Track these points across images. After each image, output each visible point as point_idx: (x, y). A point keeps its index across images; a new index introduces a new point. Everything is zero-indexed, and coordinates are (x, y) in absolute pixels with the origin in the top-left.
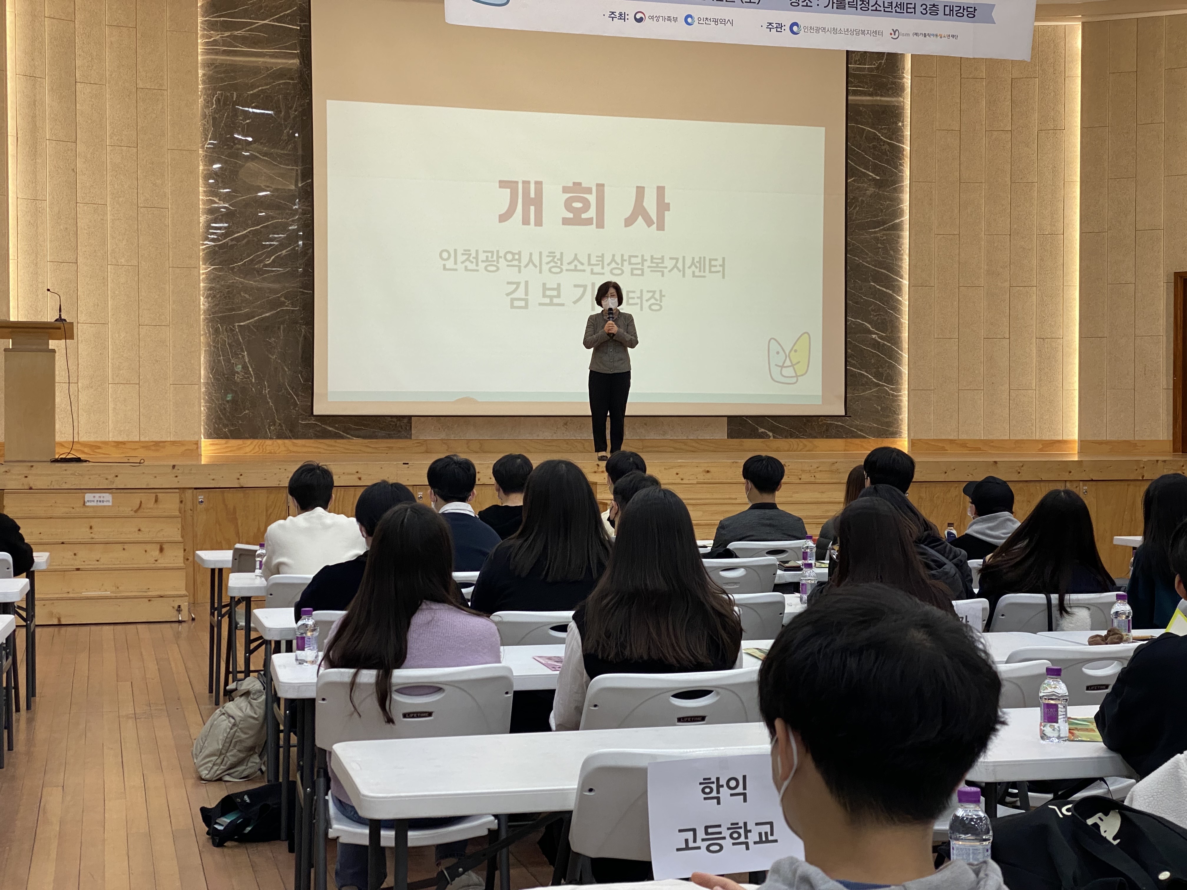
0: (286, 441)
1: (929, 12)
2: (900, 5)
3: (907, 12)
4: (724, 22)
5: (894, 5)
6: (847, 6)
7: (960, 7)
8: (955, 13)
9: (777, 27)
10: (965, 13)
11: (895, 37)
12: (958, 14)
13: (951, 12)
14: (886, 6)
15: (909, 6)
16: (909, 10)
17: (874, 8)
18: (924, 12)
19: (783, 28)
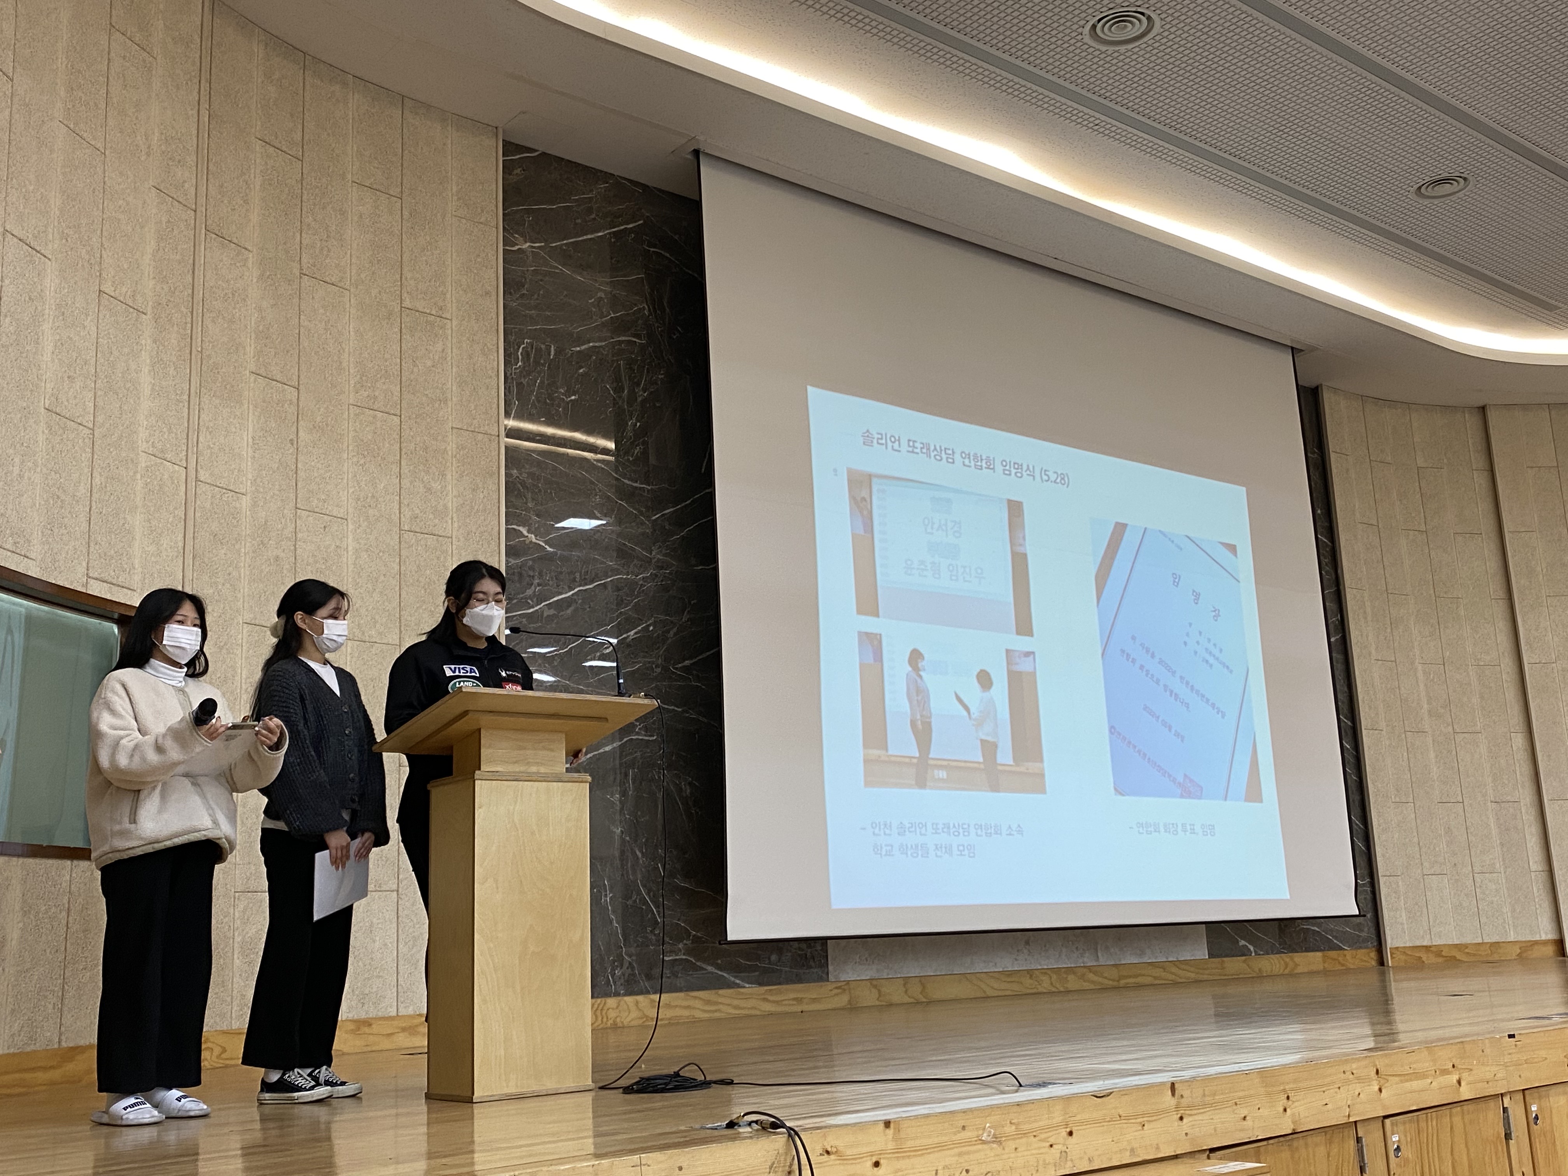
0: (640, 998)
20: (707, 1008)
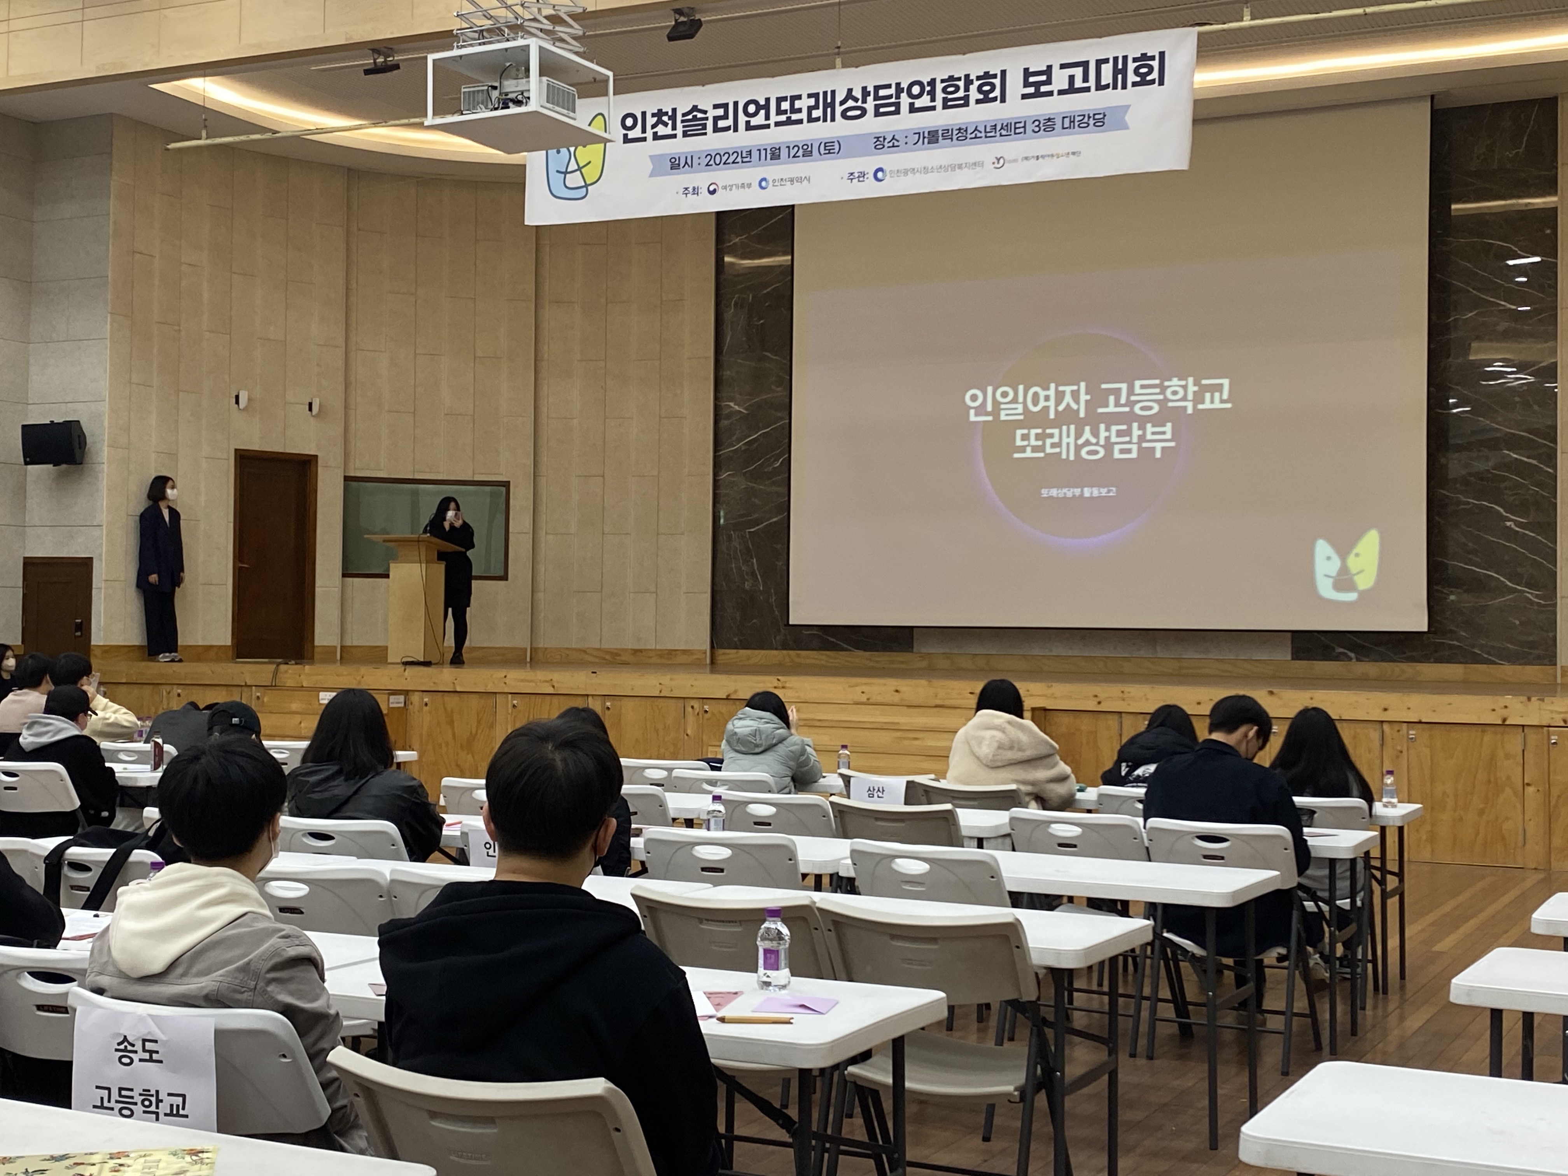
1: (1043, 128)
2: (1007, 126)
3: (1015, 133)
4: (800, 180)
5: (999, 128)
6: (940, 138)
7: (1084, 116)
8: (1077, 124)
9: (859, 177)
10: (1092, 122)
11: (999, 166)
12: (1081, 125)
13: (1072, 124)
14: (988, 130)
15: (1018, 125)
16: (1018, 131)
17: (973, 135)
18: (1037, 129)
19: (866, 177)
20: (832, 661)
